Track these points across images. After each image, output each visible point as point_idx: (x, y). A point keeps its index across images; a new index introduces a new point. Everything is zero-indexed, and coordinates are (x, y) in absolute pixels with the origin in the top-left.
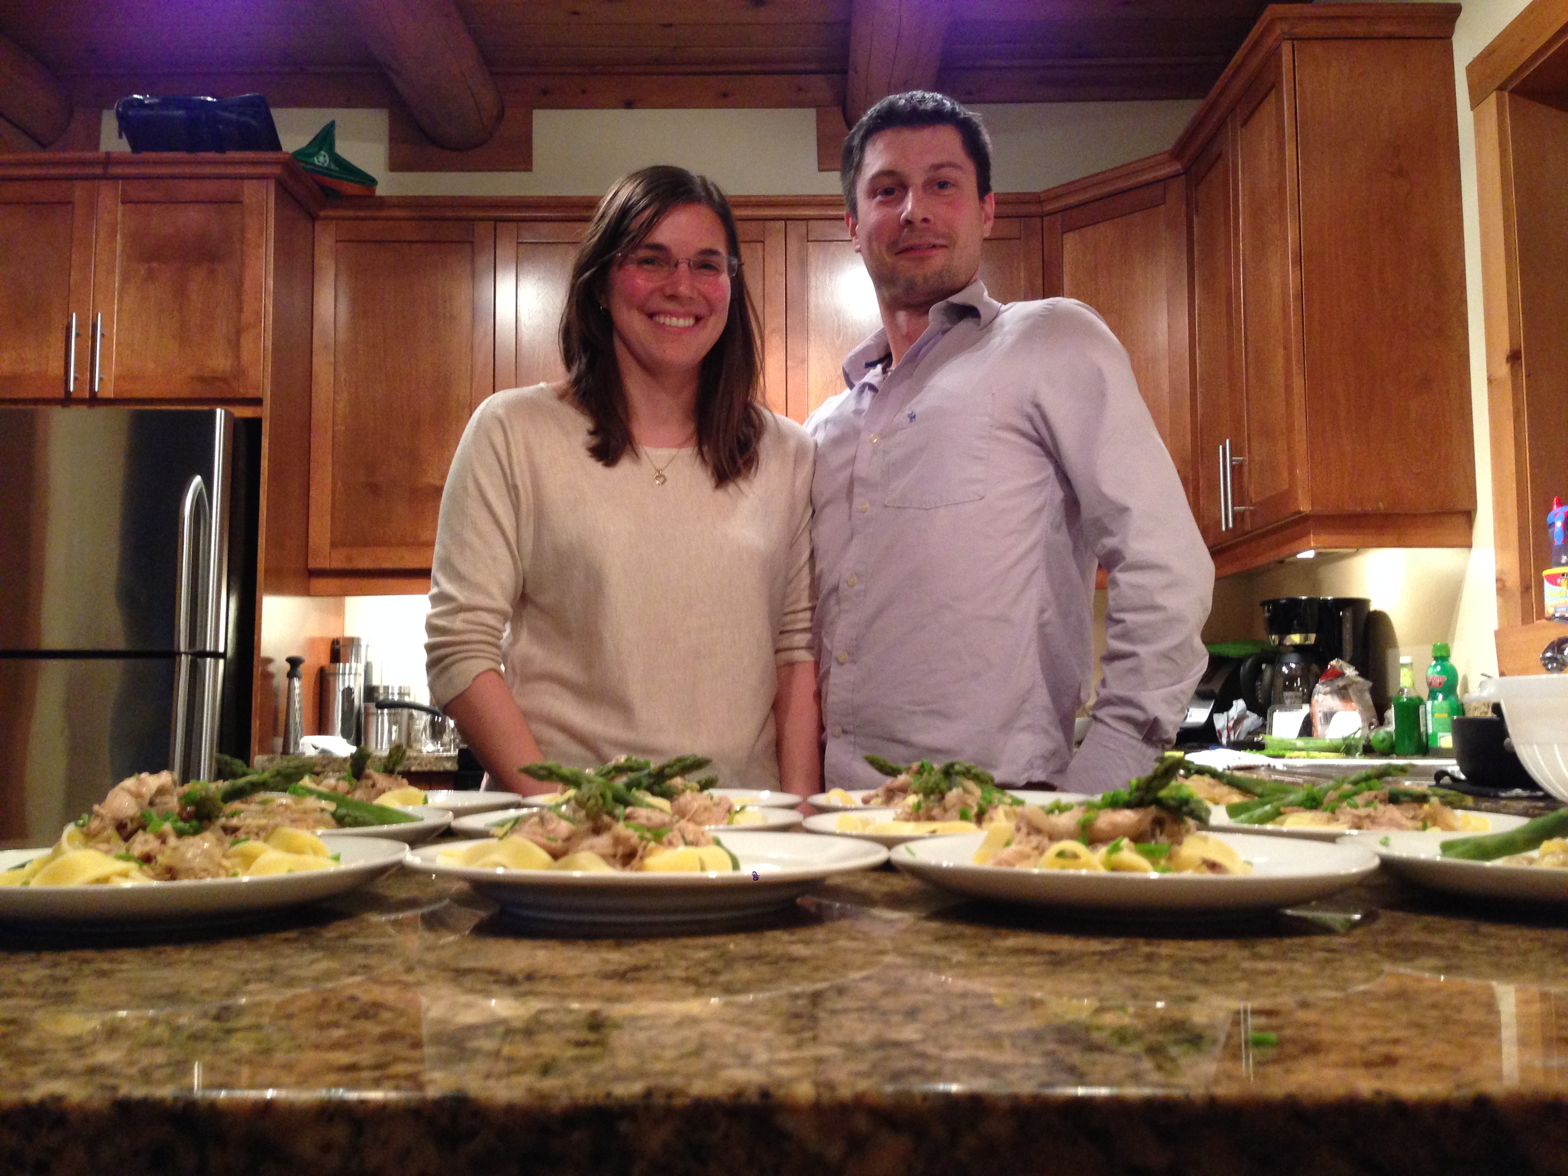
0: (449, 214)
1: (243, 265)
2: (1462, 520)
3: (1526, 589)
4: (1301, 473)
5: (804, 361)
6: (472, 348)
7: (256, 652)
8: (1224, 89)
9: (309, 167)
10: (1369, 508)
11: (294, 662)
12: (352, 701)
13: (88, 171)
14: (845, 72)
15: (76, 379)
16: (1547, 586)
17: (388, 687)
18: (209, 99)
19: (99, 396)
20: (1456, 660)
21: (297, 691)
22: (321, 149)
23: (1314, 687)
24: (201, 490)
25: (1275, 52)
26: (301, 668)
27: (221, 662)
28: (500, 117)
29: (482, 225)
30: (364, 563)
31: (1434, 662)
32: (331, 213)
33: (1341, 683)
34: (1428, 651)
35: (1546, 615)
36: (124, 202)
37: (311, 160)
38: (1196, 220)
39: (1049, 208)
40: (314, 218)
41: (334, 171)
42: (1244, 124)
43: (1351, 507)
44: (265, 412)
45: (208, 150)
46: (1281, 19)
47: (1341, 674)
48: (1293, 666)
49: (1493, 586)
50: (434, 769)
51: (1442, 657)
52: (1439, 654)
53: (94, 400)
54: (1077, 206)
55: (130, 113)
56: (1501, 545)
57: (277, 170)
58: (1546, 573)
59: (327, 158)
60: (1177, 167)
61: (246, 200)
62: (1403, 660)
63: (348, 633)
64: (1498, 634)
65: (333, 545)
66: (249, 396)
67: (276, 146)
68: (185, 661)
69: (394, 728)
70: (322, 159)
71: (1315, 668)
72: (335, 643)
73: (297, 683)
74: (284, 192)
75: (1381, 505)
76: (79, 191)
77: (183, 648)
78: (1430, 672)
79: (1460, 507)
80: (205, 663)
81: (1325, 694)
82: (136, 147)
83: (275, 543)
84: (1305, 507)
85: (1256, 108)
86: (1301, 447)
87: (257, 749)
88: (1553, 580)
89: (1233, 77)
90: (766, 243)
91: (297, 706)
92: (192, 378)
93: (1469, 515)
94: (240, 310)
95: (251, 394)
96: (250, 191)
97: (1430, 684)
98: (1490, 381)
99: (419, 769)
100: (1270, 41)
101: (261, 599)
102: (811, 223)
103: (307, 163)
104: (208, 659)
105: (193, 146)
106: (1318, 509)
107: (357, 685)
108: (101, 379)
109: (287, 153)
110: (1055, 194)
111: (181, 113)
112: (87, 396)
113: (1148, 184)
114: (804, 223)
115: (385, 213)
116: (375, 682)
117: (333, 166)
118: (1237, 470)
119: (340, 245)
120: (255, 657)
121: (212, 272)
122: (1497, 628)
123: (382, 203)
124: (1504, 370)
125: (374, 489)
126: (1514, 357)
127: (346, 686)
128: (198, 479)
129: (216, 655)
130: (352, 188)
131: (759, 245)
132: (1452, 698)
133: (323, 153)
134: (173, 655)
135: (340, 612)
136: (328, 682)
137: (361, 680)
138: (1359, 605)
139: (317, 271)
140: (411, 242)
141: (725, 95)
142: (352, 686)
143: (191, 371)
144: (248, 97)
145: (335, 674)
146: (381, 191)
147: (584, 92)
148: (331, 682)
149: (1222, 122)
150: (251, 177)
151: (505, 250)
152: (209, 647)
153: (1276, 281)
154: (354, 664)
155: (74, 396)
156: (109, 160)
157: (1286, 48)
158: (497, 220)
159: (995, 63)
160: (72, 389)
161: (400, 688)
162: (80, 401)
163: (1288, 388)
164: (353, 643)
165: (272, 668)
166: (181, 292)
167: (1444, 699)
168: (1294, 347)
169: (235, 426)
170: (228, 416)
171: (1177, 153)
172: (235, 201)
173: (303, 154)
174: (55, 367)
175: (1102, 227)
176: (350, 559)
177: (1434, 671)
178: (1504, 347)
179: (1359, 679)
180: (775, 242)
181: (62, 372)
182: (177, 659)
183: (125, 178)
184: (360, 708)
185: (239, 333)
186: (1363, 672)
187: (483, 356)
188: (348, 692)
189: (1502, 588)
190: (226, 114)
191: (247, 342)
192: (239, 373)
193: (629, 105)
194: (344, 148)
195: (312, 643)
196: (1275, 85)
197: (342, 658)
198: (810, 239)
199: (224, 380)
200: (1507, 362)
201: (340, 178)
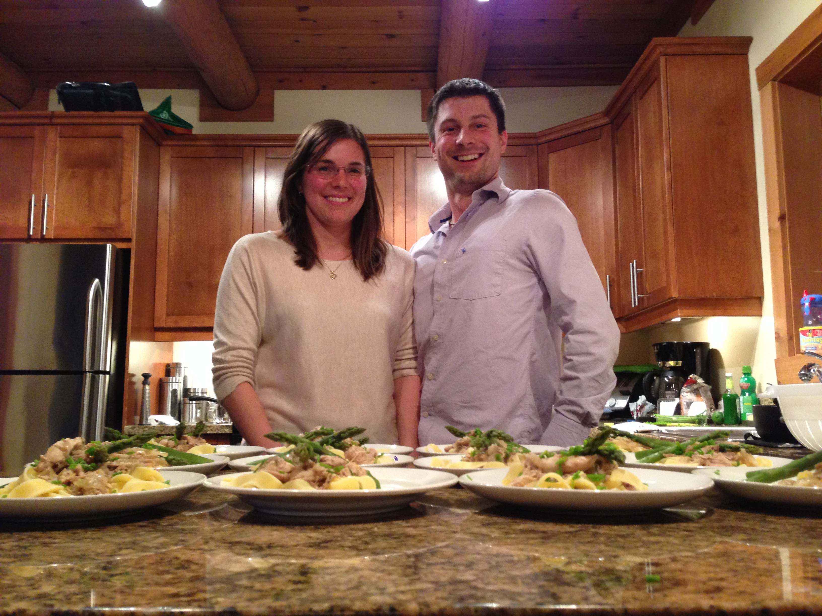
0: (230, 143)
1: (122, 170)
2: (756, 302)
3: (790, 338)
4: (673, 277)
5: (414, 218)
6: (242, 212)
7: (126, 370)
8: (631, 81)
9: (158, 119)
10: (708, 296)
11: (146, 376)
12: (176, 397)
13: (41, 121)
14: (435, 71)
15: (34, 228)
16: (802, 336)
17: (195, 389)
18: (106, 84)
19: (46, 237)
20: (755, 375)
21: (147, 391)
22: (163, 110)
23: (681, 388)
24: (98, 287)
25: (657, 62)
26: (150, 380)
27: (108, 377)
28: (257, 93)
29: (247, 148)
30: (184, 324)
31: (743, 376)
32: (169, 143)
33: (695, 387)
34: (740, 370)
35: (801, 351)
36: (61, 137)
37: (157, 116)
38: (617, 146)
39: (541, 141)
40: (159, 145)
41: (171, 121)
42: (641, 98)
43: (699, 295)
44: (133, 246)
45: (104, 110)
46: (660, 45)
47: (696, 382)
48: (671, 377)
49: (773, 336)
50: (220, 432)
51: (748, 373)
52: (746, 372)
53: (43, 239)
54: (555, 140)
55: (65, 91)
56: (777, 315)
57: (141, 121)
58: (801, 329)
59: (167, 115)
60: (606, 120)
61: (125, 136)
62: (727, 375)
63: (175, 361)
64: (777, 362)
65: (168, 315)
66: (125, 237)
67: (140, 108)
68: (88, 375)
69: (199, 411)
70: (164, 115)
71: (681, 378)
72: (168, 366)
73: (147, 387)
74: (144, 131)
75: (714, 294)
76: (37, 131)
77: (87, 370)
78: (742, 381)
79: (755, 295)
80: (99, 376)
81: (687, 392)
82: (67, 109)
83: (136, 313)
84: (675, 295)
85: (648, 89)
86: (673, 264)
87: (126, 422)
88: (804, 333)
89: (636, 73)
90: (395, 158)
91: (147, 399)
92: (94, 228)
93: (760, 299)
94: (121, 192)
95: (126, 236)
96: (127, 132)
97: (741, 387)
98: (770, 230)
99: (212, 432)
100: (654, 56)
101: (129, 343)
102: (419, 148)
103: (155, 117)
104: (101, 375)
105: (97, 109)
106: (683, 296)
107: (180, 388)
108: (47, 228)
109: (146, 112)
110: (543, 134)
111: (91, 91)
112: (39, 237)
113: (590, 129)
114: (414, 147)
115: (197, 143)
116: (189, 387)
117: (170, 119)
118: (640, 275)
119: (173, 159)
120: (126, 374)
121: (106, 173)
122: (776, 358)
123: (196, 138)
124: (777, 224)
125: (190, 285)
126: (782, 218)
127: (174, 388)
128: (97, 280)
129: (105, 373)
130: (179, 130)
131: (391, 159)
132: (753, 395)
133: (165, 112)
134: (82, 373)
135: (170, 350)
136: (164, 387)
137: (181, 385)
138: (703, 346)
139: (161, 171)
140: (210, 158)
141: (374, 83)
142: (176, 388)
143: (94, 224)
144: (128, 84)
145: (168, 382)
146: (194, 132)
147: (301, 81)
148: (166, 388)
149: (630, 98)
150: (128, 124)
151: (260, 162)
152: (101, 369)
153: (658, 179)
154: (177, 377)
155: (32, 237)
156: (53, 116)
157: (662, 59)
158: (255, 146)
159: (514, 67)
160: (31, 233)
161: (202, 389)
162: (36, 240)
163: (665, 233)
164: (177, 366)
165: (134, 379)
166: (89, 183)
167: (749, 395)
168: (668, 211)
169: (116, 253)
170: (113, 248)
171: (607, 113)
172: (119, 137)
173: (154, 113)
174: (22, 222)
175: (570, 150)
176: (176, 322)
177: (743, 381)
178: (777, 213)
179: (705, 385)
180: (399, 158)
181: (26, 225)
182: (85, 373)
183: (61, 124)
184: (180, 401)
185: (120, 204)
186: (707, 381)
187: (247, 217)
188: (175, 392)
189: (778, 337)
190: (115, 92)
191: (124, 209)
192: (120, 225)
193: (324, 88)
194: (177, 110)
195: (156, 366)
196: (657, 79)
197: (171, 373)
198: (418, 156)
199: (111, 229)
200: (779, 220)
201: (174, 125)
